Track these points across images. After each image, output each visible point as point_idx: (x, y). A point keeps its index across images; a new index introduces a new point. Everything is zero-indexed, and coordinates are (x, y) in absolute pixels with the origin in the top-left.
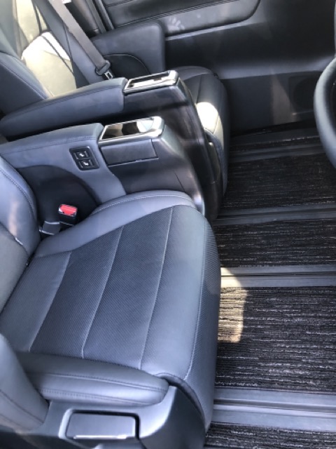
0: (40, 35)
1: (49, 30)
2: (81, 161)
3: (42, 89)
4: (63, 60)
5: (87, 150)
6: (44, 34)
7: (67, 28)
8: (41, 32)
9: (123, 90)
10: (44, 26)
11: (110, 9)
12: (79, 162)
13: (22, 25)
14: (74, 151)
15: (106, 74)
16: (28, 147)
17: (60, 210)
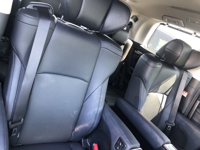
0: (163, 94)
1: (168, 96)
2: (118, 145)
3: (142, 107)
4: (161, 106)
5: (124, 146)
6: (164, 95)
7: (174, 101)
8: (165, 94)
9: (164, 144)
10: (168, 93)
11: (196, 113)
12: (117, 144)
13: (161, 87)
14: (120, 140)
15: (169, 126)
16: (112, 118)
17: (94, 144)
